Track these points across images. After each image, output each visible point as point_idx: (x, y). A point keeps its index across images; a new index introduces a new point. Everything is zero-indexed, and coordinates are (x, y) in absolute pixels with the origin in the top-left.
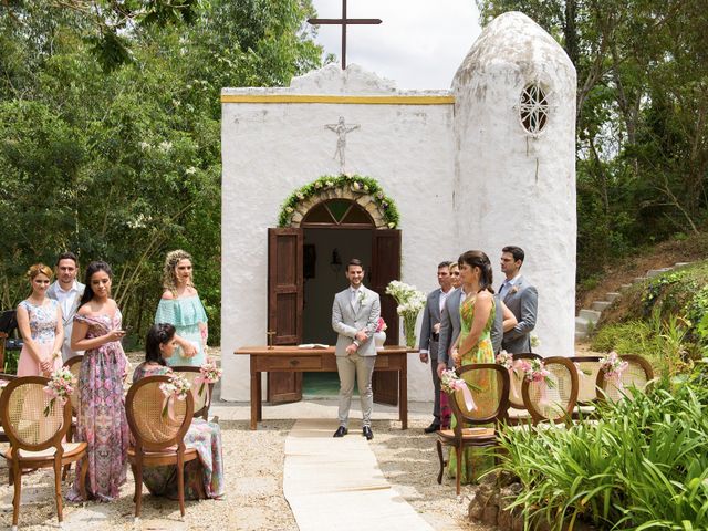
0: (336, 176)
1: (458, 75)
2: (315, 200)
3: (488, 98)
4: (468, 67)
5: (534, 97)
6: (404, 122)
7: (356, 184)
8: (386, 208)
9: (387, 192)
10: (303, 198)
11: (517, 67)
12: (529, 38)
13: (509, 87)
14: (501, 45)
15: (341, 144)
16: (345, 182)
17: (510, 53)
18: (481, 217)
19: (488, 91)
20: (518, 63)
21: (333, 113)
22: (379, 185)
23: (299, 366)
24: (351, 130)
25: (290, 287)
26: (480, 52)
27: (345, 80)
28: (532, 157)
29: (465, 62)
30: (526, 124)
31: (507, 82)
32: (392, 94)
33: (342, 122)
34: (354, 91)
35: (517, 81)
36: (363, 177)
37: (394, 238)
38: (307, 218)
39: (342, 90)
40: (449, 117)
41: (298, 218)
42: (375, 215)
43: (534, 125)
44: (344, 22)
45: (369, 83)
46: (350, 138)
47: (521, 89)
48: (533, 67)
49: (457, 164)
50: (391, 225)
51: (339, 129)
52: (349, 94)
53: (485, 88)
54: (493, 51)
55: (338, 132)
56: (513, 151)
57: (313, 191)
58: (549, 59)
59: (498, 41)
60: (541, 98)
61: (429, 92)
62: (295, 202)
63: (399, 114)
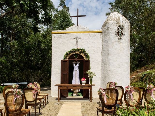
0: (76, 48)
1: (103, 26)
2: (71, 54)
3: (109, 30)
4: (105, 24)
5: (120, 28)
6: (91, 37)
7: (80, 50)
8: (86, 55)
9: (87, 52)
10: (68, 53)
11: (116, 22)
12: (119, 16)
13: (114, 27)
15: (77, 42)
16: (78, 50)
17: (115, 19)
18: (108, 56)
19: (110, 28)
20: (116, 21)
21: (75, 35)
22: (85, 50)
24: (79, 39)
25: (66, 72)
26: (108, 20)
27: (78, 28)
28: (120, 42)
30: (118, 35)
31: (114, 26)
32: (88, 31)
33: (77, 37)
34: (80, 30)
35: (116, 25)
36: (81, 49)
37: (88, 62)
39: (77, 30)
40: (100, 35)
41: (68, 58)
42: (84, 57)
43: (120, 35)
44: (78, 16)
45: (83, 29)
46: (79, 41)
47: (117, 27)
48: (120, 22)
49: (102, 45)
50: (88, 59)
51: (77, 39)
52: (79, 31)
53: (109, 27)
54: (111, 19)
55: (76, 39)
56: (115, 41)
57: (71, 52)
58: (124, 20)
59: (112, 17)
60: (122, 28)
61: (96, 30)
62: (67, 54)
63: (90, 35)
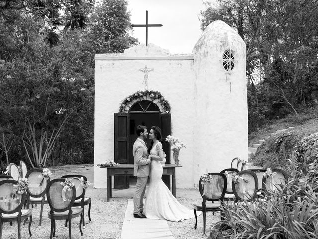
0: (144, 91)
1: (195, 47)
2: (135, 101)
3: (209, 56)
4: (200, 44)
5: (229, 56)
6: (173, 67)
7: (152, 94)
8: (165, 104)
9: (166, 97)
10: (129, 100)
11: (221, 44)
12: (226, 32)
13: (218, 52)
14: (214, 34)
15: (146, 77)
16: (147, 93)
17: (218, 38)
18: (206, 108)
19: (209, 54)
20: (221, 42)
21: (142, 64)
22: (162, 94)
23: (128, 173)
24: (150, 71)
25: (124, 138)
26: (205, 37)
27: (147, 50)
28: (228, 82)
29: (198, 42)
30: (225, 68)
31: (217, 50)
32: (168, 56)
33: (146, 68)
35: (221, 50)
36: (155, 91)
37: (168, 117)
38: (131, 109)
39: (146, 54)
40: (191, 65)
41: (127, 109)
42: (161, 107)
43: (228, 68)
44: (147, 26)
45: (157, 51)
46: (149, 74)
47: (223, 53)
48: (227, 43)
49: (195, 85)
50: (168, 111)
51: (145, 70)
52: (149, 56)
53: (207, 53)
54: (210, 36)
55: (144, 72)
56: (220, 79)
57: (133, 97)
58: (234, 40)
59: (212, 33)
60: (231, 56)
61: (183, 54)
62: (126, 102)
63: (170, 64)
